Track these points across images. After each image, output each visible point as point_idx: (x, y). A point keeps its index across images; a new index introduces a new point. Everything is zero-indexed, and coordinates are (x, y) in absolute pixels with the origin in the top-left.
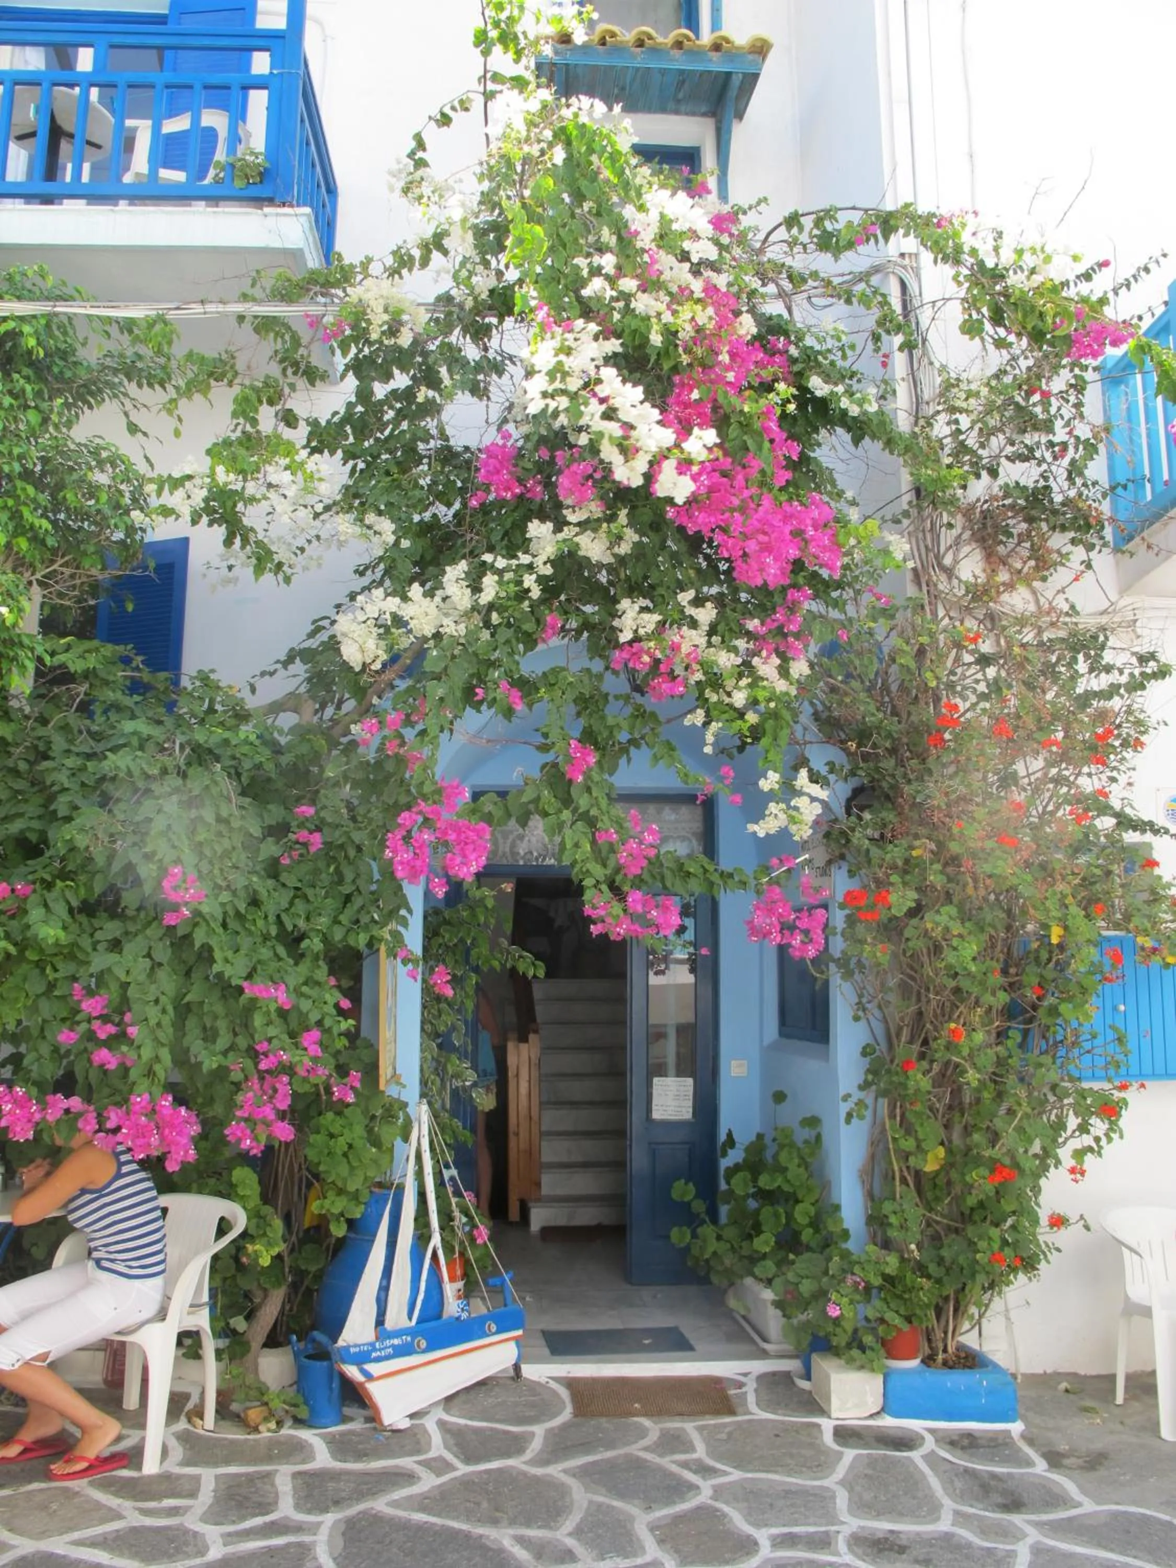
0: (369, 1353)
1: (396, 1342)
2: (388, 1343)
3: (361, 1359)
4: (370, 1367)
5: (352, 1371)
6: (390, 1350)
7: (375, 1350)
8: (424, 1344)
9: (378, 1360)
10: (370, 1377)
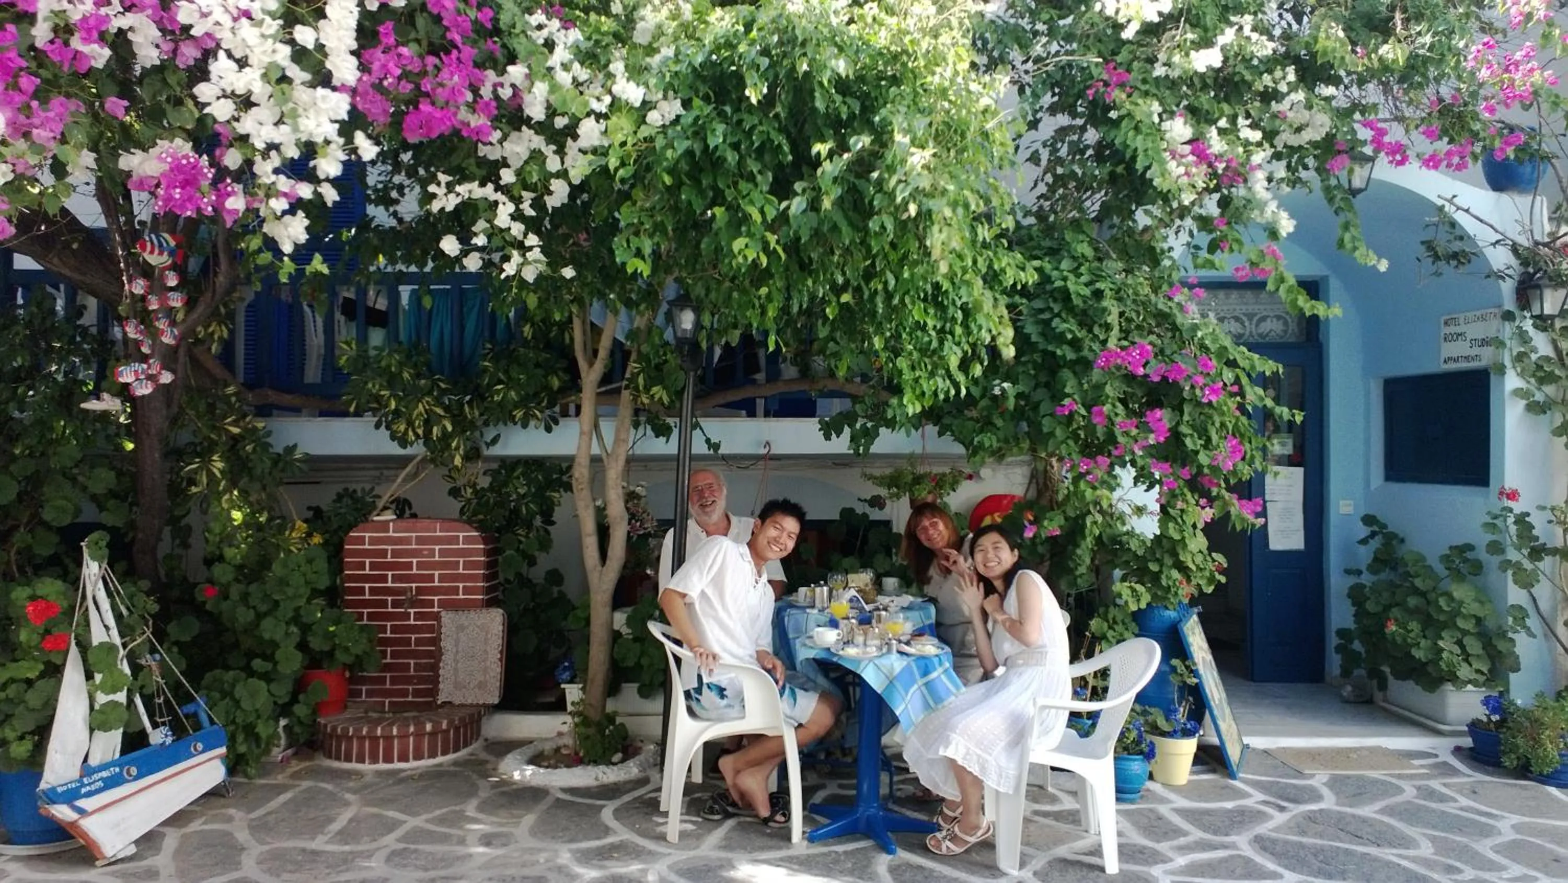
0: (78, 789)
1: (105, 774)
2: (96, 776)
3: (70, 796)
4: (81, 803)
5: (62, 812)
6: (100, 784)
7: (83, 785)
8: (134, 771)
9: (89, 794)
10: (82, 812)
